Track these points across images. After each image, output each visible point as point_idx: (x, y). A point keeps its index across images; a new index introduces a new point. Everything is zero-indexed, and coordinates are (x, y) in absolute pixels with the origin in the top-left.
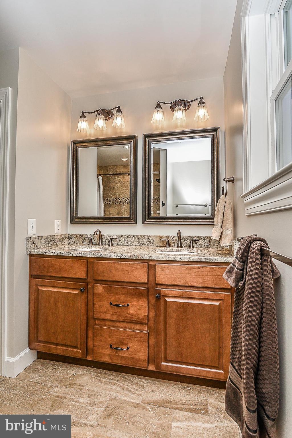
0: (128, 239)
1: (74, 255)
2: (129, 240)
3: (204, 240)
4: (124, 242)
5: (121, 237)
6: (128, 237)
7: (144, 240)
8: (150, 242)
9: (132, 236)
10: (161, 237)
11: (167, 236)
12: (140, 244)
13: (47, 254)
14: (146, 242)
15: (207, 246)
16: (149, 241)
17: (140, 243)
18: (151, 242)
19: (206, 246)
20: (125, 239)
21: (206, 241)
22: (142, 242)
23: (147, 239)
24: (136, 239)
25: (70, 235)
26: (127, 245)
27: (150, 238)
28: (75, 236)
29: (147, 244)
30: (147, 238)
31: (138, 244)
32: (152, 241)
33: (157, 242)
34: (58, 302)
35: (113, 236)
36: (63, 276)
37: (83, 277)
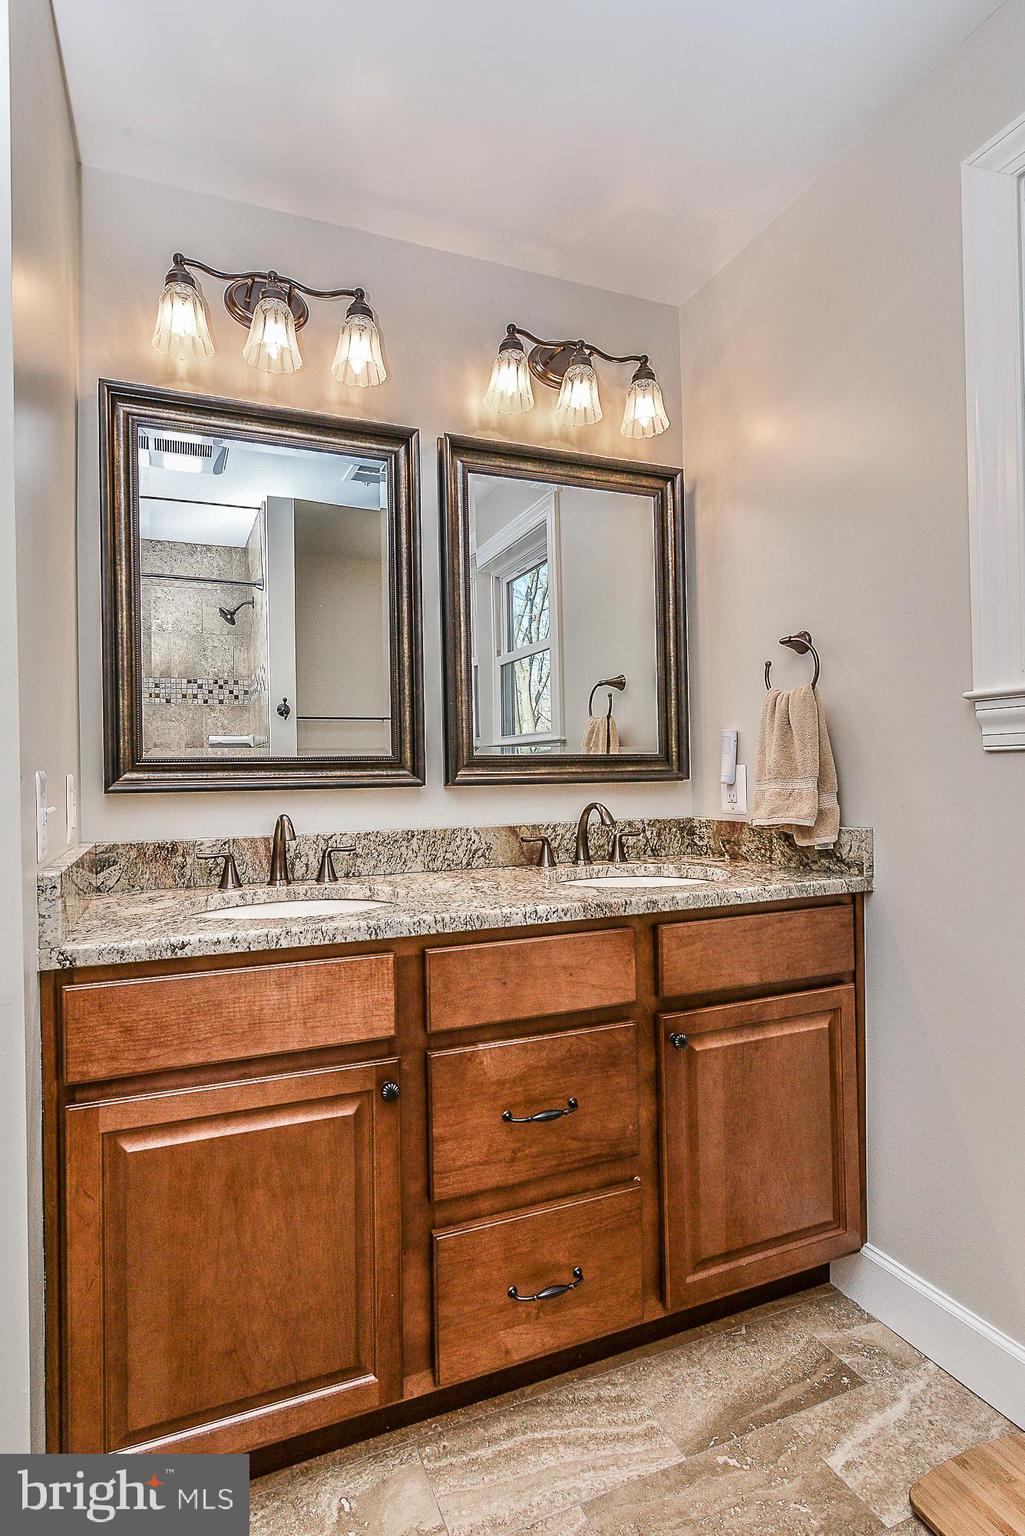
0: (393, 849)
1: (339, 939)
2: (397, 852)
3: (644, 831)
4: (373, 862)
5: (364, 842)
6: (390, 841)
7: (452, 847)
8: (476, 851)
9: (410, 835)
10: (513, 830)
11: (534, 827)
12: (438, 863)
13: (188, 952)
14: (460, 853)
15: (652, 850)
16: (474, 847)
17: (441, 859)
18: (480, 853)
19: (649, 852)
20: (380, 848)
21: (648, 833)
22: (448, 856)
23: (465, 842)
24: (424, 847)
25: (99, 850)
26: (387, 872)
27: (475, 837)
28: (133, 854)
29: (464, 863)
30: (466, 838)
31: (431, 865)
32: (485, 846)
33: (503, 849)
34: (253, 1184)
35: (326, 841)
36: (276, 1049)
37: (379, 1034)
